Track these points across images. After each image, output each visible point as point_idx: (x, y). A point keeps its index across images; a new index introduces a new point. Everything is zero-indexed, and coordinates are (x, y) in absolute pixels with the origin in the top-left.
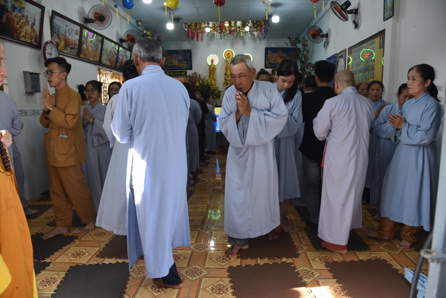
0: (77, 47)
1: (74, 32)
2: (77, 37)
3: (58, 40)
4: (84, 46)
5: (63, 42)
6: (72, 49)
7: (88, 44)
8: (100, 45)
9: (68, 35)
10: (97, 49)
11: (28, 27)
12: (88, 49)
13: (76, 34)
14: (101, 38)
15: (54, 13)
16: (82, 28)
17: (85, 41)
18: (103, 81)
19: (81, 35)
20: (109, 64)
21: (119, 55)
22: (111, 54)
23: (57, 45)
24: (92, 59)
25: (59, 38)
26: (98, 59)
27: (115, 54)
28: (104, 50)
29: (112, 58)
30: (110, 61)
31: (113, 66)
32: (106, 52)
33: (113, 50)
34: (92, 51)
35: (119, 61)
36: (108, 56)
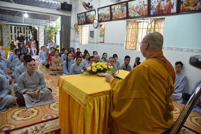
0: (110, 16)
1: (107, 10)
2: (109, 12)
3: (101, 17)
4: (114, 14)
5: (103, 17)
6: (107, 18)
7: (116, 11)
8: (125, 8)
9: (105, 13)
10: (123, 11)
11: (92, 18)
12: (116, 14)
13: (108, 10)
14: (125, 3)
15: (98, 9)
16: (110, 6)
17: (114, 11)
18: (133, 27)
19: (111, 9)
20: (139, 15)
21: (152, 3)
22: (139, 8)
23: (101, 19)
24: (121, 18)
25: (102, 16)
26: (125, 16)
27: (145, 5)
28: (130, 8)
29: (142, 10)
30: (139, 13)
31: (144, 15)
32: (133, 9)
33: (140, 4)
34: (119, 13)
35: (153, 9)
36: (135, 10)
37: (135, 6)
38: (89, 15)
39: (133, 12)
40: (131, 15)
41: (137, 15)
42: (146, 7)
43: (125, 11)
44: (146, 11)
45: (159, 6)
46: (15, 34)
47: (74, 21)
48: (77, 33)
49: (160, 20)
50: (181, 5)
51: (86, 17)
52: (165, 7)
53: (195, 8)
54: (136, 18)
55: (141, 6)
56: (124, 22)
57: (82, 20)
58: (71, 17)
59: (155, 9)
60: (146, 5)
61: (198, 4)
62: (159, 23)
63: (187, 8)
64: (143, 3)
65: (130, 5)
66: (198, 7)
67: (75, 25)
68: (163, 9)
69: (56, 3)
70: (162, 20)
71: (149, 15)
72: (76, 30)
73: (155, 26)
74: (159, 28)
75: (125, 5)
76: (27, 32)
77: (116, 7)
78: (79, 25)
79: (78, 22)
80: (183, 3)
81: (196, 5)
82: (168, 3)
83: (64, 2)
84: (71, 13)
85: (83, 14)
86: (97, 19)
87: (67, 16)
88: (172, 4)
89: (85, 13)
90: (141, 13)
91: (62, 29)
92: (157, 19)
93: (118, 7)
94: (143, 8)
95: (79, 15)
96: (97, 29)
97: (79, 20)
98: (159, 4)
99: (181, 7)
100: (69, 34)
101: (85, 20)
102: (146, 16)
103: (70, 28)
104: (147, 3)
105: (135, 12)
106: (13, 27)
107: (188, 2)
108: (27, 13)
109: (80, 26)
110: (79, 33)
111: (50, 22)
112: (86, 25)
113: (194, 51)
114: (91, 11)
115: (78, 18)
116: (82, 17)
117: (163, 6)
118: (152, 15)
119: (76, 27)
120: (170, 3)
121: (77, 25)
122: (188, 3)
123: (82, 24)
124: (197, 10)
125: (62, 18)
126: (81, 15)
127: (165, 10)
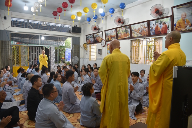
0: (116, 36)
4: (119, 34)
5: (110, 37)
6: (114, 38)
7: (121, 33)
8: (129, 30)
9: (111, 34)
10: (127, 32)
11: (100, 38)
12: (121, 35)
13: (114, 32)
14: (128, 26)
15: (105, 31)
16: (116, 29)
17: (119, 32)
18: (136, 45)
19: (116, 31)
20: (141, 35)
21: (152, 26)
22: (141, 30)
23: (108, 39)
24: (126, 38)
25: (108, 37)
26: (129, 36)
27: (145, 28)
28: (133, 30)
29: (143, 31)
30: (141, 33)
31: (145, 35)
32: (135, 30)
33: (142, 27)
34: (124, 34)
35: (152, 30)
36: (138, 32)
37: (137, 28)
38: (97, 36)
39: (136, 33)
40: (134, 35)
41: (139, 35)
42: (147, 29)
43: (129, 32)
44: (147, 32)
45: (157, 28)
46: (35, 54)
47: (83, 41)
48: (86, 51)
49: (159, 39)
50: (175, 27)
51: (94, 38)
52: (162, 28)
53: (186, 29)
54: (138, 38)
55: (142, 28)
56: (129, 41)
57: (91, 40)
58: (80, 38)
59: (154, 31)
60: (147, 27)
61: (187, 26)
62: (158, 41)
63: (179, 29)
64: (143, 26)
65: (133, 27)
66: (188, 28)
67: (84, 45)
68: (161, 30)
69: (67, 26)
70: (160, 39)
71: (149, 35)
72: (85, 49)
73: (155, 44)
74: (158, 45)
75: (128, 28)
76: (37, 51)
77: (121, 29)
78: (87, 44)
79: (87, 42)
80: (176, 26)
81: (186, 27)
82: (164, 26)
83: (74, 26)
84: (80, 35)
85: (91, 35)
86: (105, 39)
87: (77, 37)
88: (168, 26)
89: (93, 34)
90: (143, 34)
91: (73, 48)
92: (156, 38)
93: (123, 29)
94: (144, 29)
95: (87, 36)
96: (105, 47)
97: (87, 40)
98: (157, 26)
99: (175, 28)
100: (79, 53)
101: (93, 40)
102: (147, 36)
103: (80, 47)
104: (147, 26)
105: (138, 33)
106: (34, 48)
107: (180, 24)
108: (44, 36)
109: (88, 46)
110: (88, 51)
111: (60, 42)
112: (94, 44)
113: (189, 62)
114: (99, 32)
115: (87, 38)
116: (90, 38)
117: (160, 28)
118: (152, 35)
119: (85, 46)
120: (166, 25)
121: (86, 44)
122: (180, 26)
123: (90, 44)
124: (187, 31)
125: (73, 39)
126: (90, 36)
127: (162, 31)
